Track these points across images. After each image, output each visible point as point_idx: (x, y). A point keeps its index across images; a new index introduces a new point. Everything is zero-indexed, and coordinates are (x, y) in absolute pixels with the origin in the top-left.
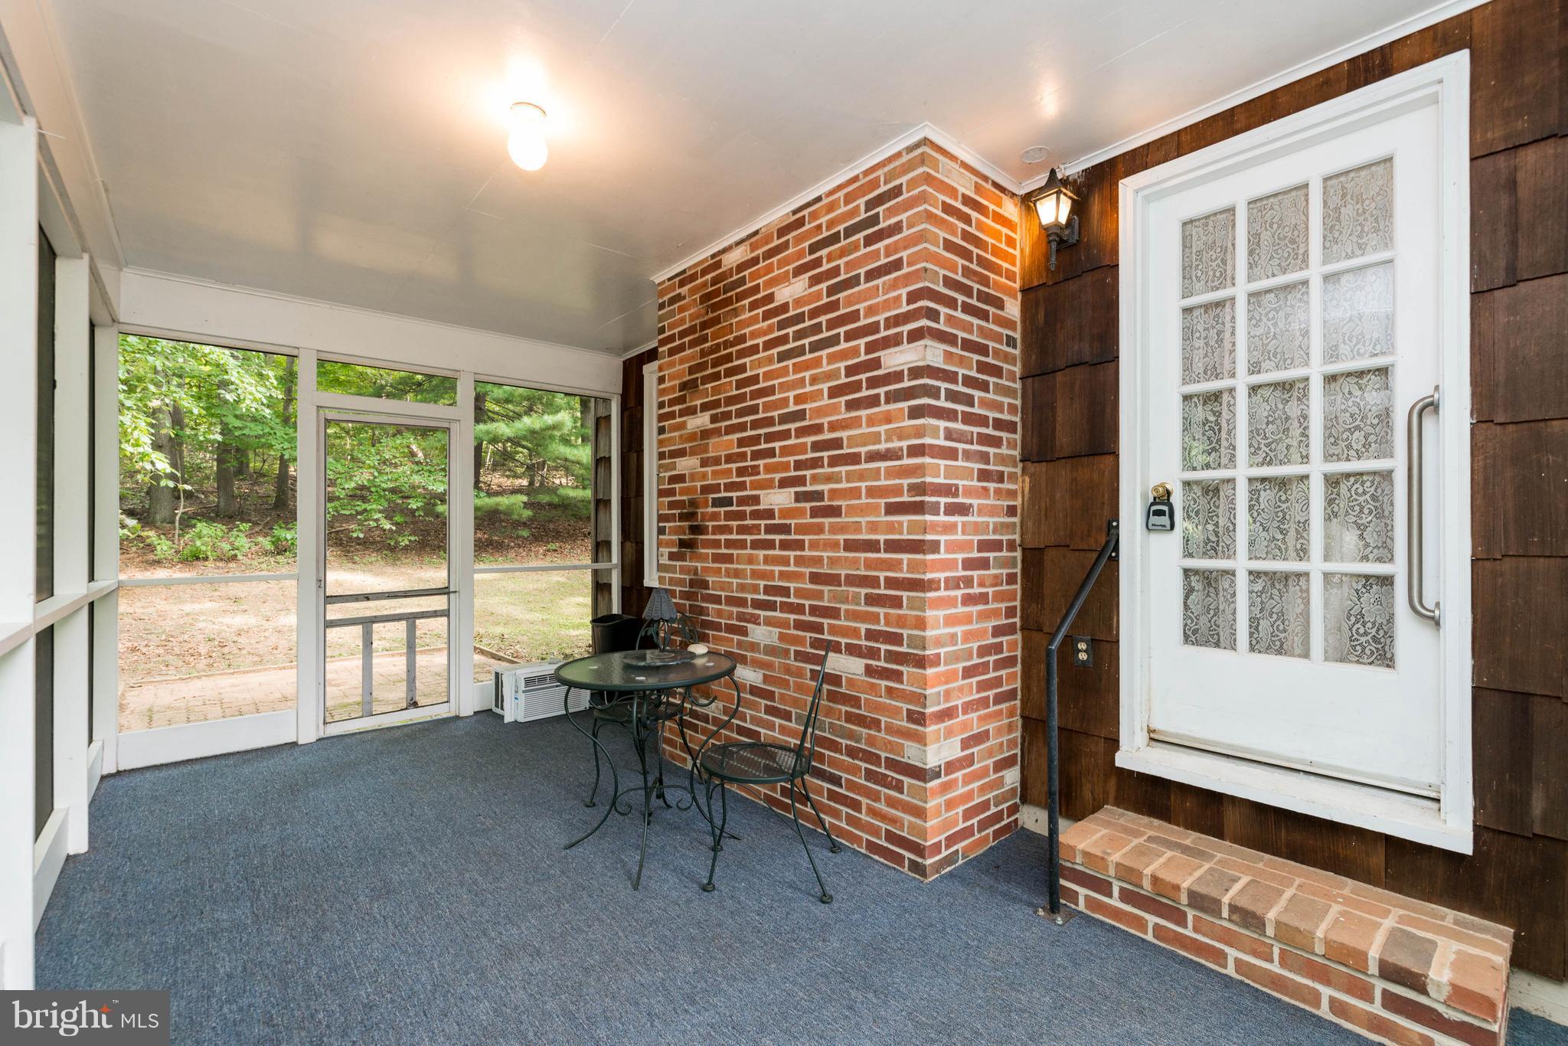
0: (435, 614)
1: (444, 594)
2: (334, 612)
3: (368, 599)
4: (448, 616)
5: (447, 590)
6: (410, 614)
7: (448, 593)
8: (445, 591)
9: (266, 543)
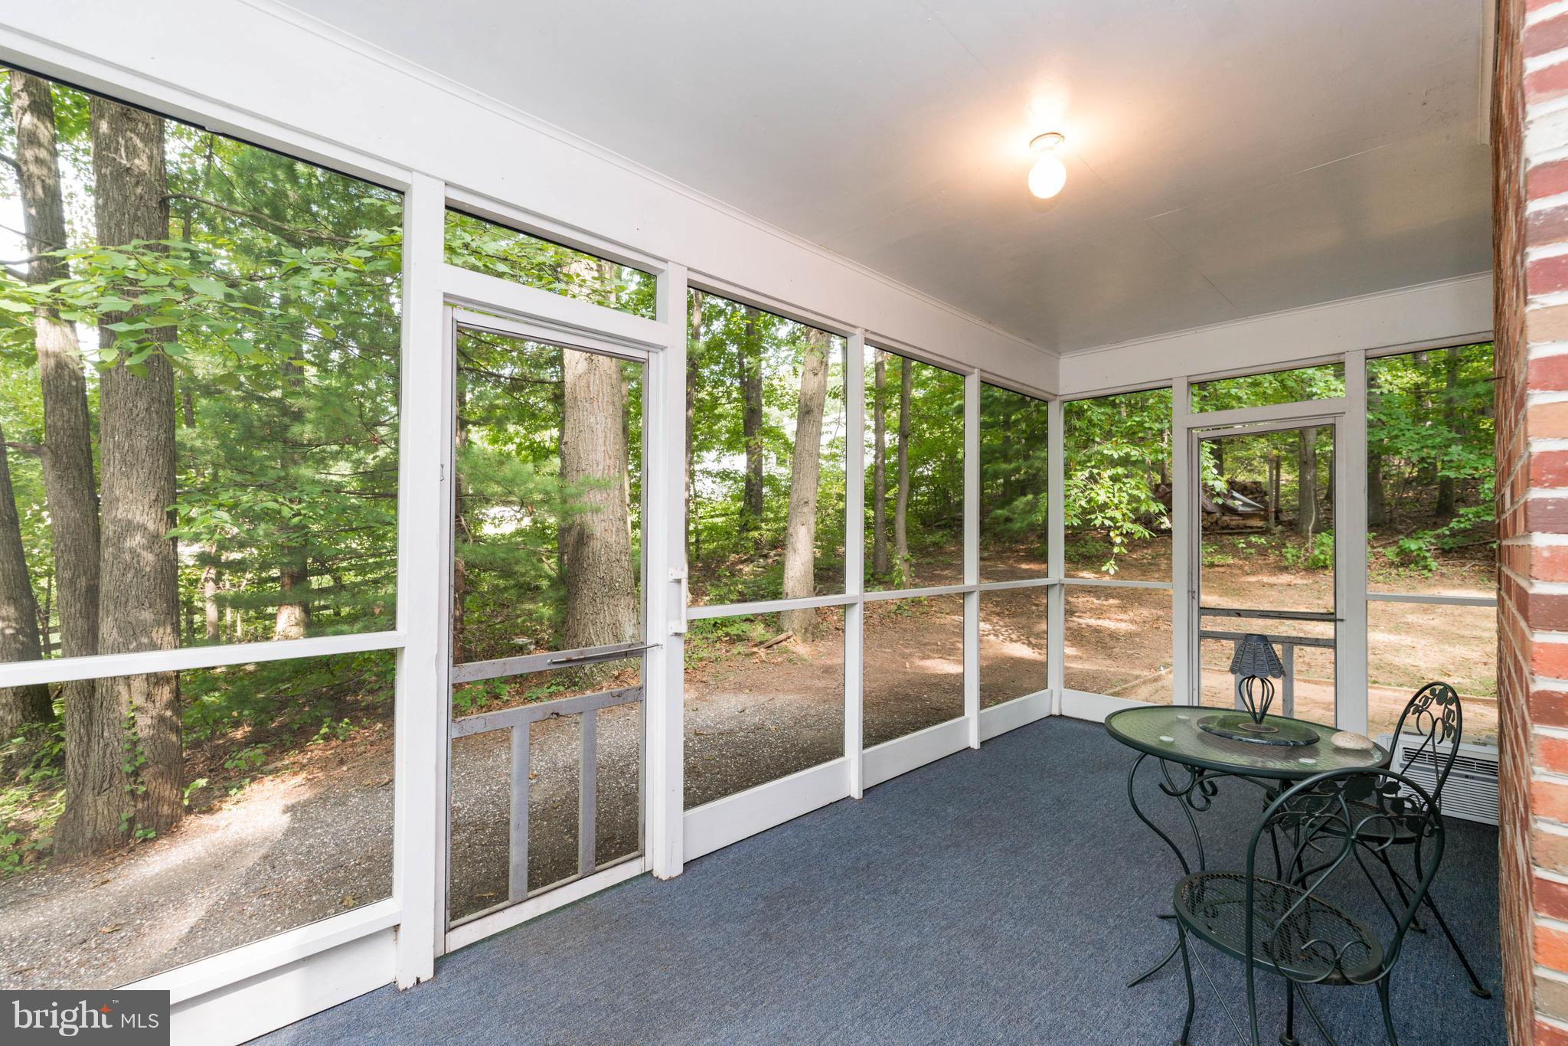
0: (1316, 643)
1: (1330, 621)
2: (1210, 624)
3: (1239, 615)
4: (1335, 647)
5: (1332, 617)
6: (1286, 637)
7: (1335, 621)
8: (1330, 617)
9: (1390, 553)
